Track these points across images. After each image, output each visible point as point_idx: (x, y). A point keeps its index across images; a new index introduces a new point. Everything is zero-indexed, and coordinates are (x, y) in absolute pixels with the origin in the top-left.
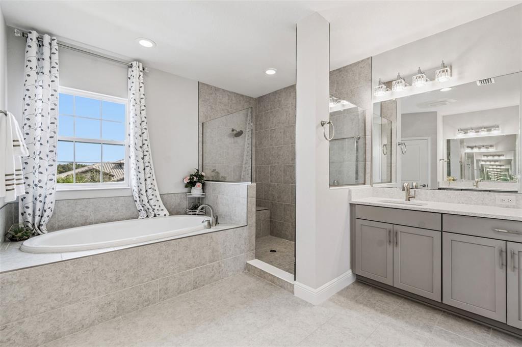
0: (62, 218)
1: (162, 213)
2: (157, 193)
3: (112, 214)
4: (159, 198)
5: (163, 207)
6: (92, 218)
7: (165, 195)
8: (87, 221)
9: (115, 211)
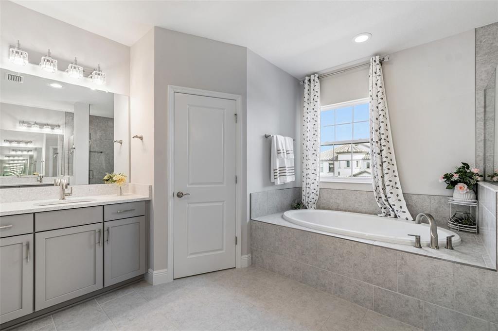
0: (324, 201)
1: (403, 216)
2: (400, 192)
3: (356, 206)
4: (401, 197)
5: (405, 208)
6: (342, 206)
7: (414, 196)
8: (339, 207)
9: (359, 204)
